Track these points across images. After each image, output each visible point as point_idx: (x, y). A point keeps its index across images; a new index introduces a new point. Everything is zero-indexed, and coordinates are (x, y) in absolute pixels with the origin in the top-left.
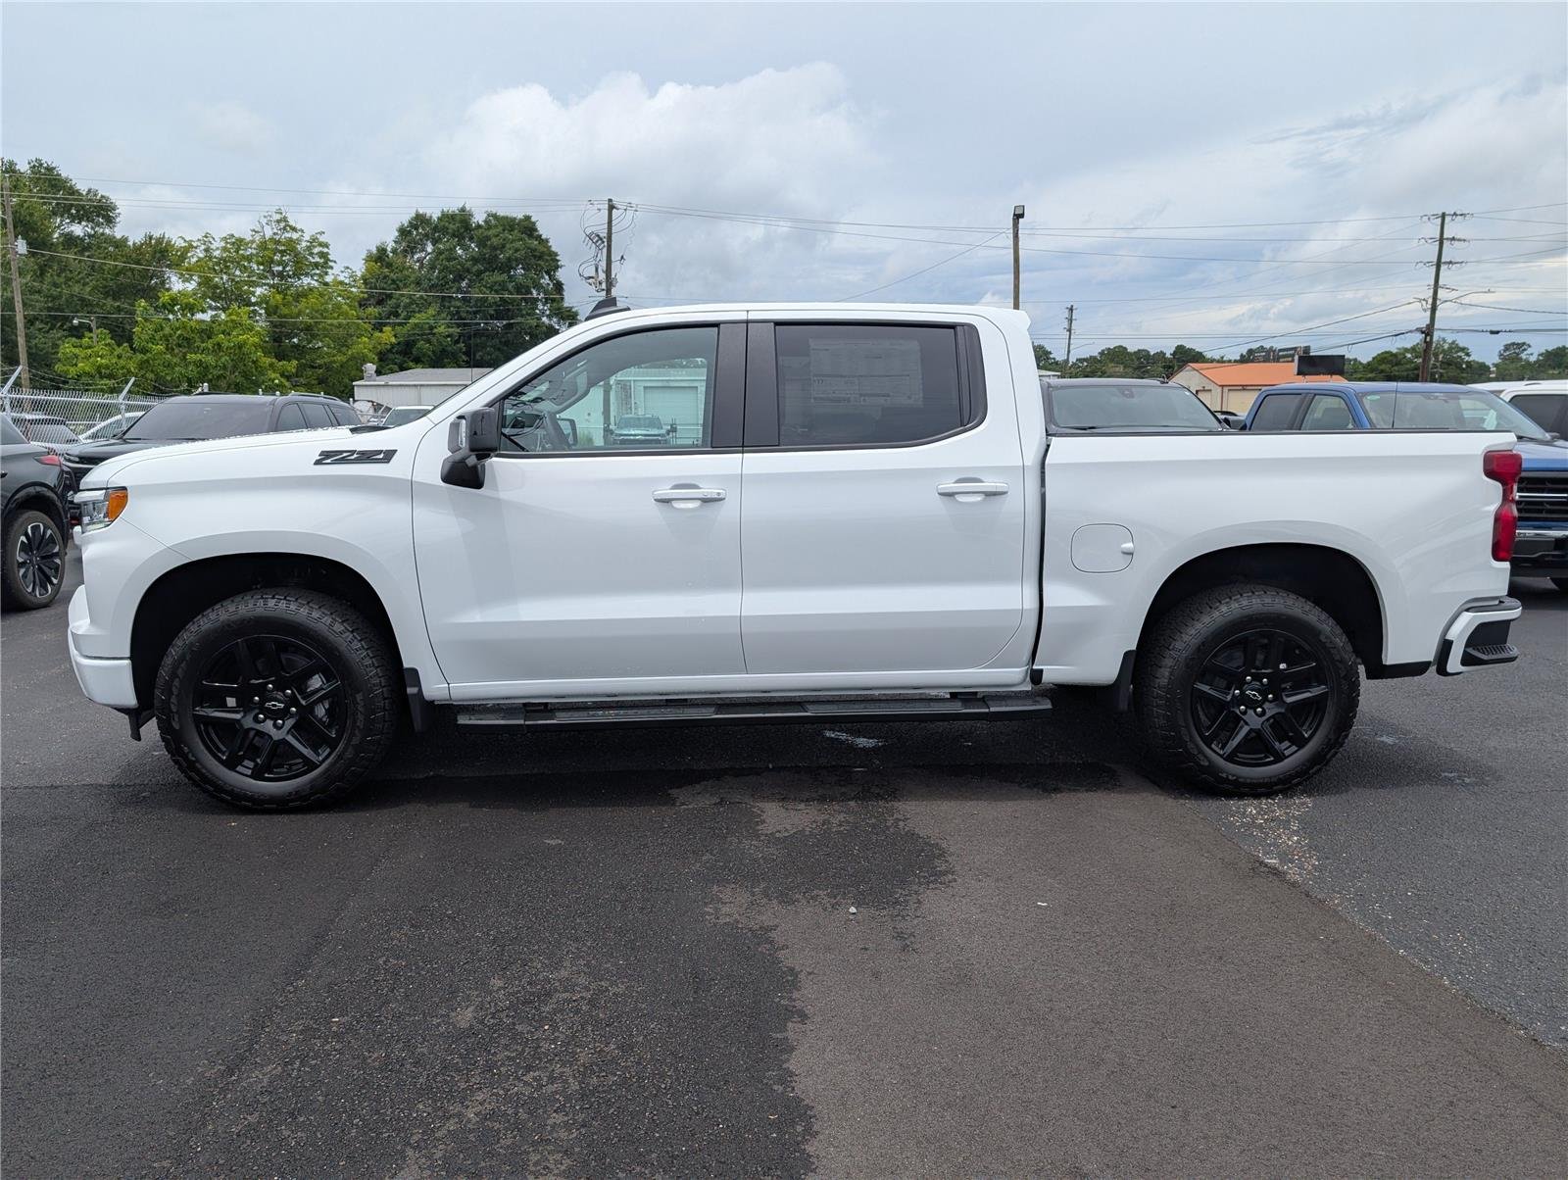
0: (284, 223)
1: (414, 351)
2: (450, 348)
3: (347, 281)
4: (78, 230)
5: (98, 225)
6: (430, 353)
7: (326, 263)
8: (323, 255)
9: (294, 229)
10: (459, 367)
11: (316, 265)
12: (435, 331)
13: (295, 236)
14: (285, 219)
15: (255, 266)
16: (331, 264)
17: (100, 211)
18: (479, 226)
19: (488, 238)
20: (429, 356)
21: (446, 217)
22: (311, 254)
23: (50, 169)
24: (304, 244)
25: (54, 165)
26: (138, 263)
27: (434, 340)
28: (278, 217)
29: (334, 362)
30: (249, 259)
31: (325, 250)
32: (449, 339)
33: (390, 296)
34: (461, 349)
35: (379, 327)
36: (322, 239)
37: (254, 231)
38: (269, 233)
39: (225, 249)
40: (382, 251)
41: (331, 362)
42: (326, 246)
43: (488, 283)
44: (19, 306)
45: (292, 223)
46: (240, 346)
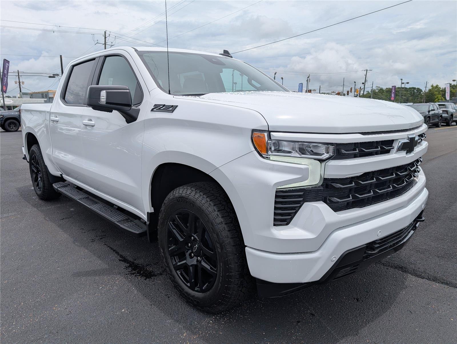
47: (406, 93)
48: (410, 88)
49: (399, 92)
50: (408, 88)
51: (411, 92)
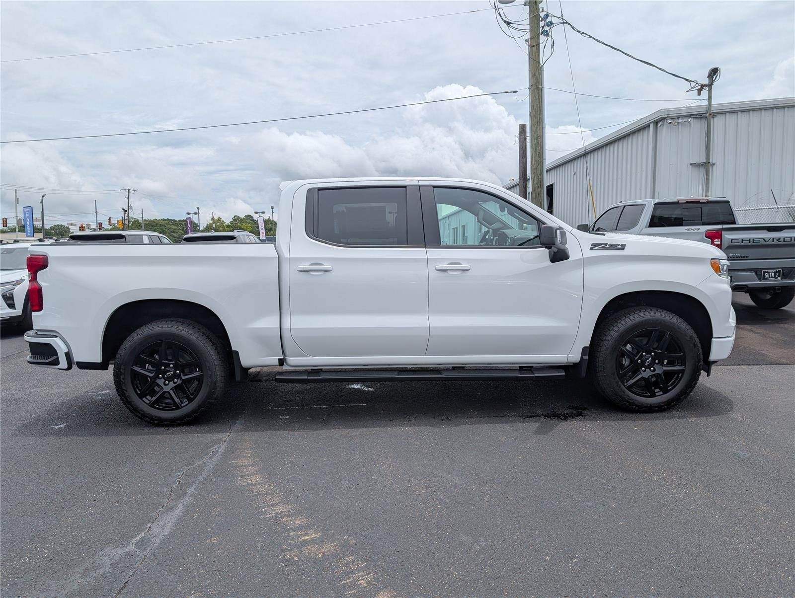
47: (176, 227)
48: (180, 221)
49: (165, 226)
50: (177, 220)
51: (183, 228)
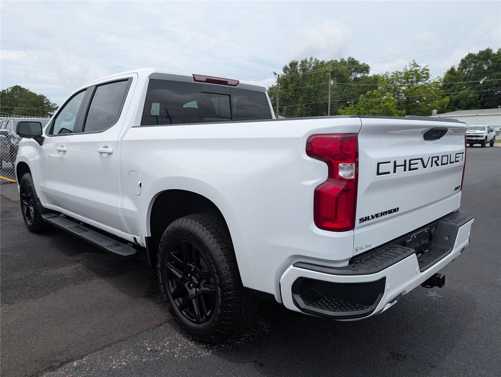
0: (415, 65)
1: (459, 104)
2: (474, 102)
3: (438, 82)
4: (359, 76)
5: (365, 73)
6: (465, 105)
7: (428, 76)
8: (427, 74)
9: (418, 66)
10: (477, 109)
11: (424, 77)
12: (468, 96)
13: (418, 68)
14: (415, 63)
15: (403, 80)
16: (429, 76)
17: (366, 69)
18: (494, 54)
19: (497, 59)
20: (465, 106)
21: (481, 53)
22: (423, 74)
23: (352, 59)
24: (421, 71)
25: (354, 58)
26: (369, 84)
27: (467, 100)
28: (413, 63)
29: (424, 110)
30: (401, 78)
31: (428, 72)
32: (474, 99)
33: (452, 85)
34: (478, 102)
35: (443, 97)
36: (427, 68)
37: (404, 69)
38: (409, 69)
39: (393, 76)
40: (453, 69)
41: (423, 110)
42: (428, 70)
43: (494, 76)
44: (329, 99)
45: (417, 64)
46: (386, 107)
